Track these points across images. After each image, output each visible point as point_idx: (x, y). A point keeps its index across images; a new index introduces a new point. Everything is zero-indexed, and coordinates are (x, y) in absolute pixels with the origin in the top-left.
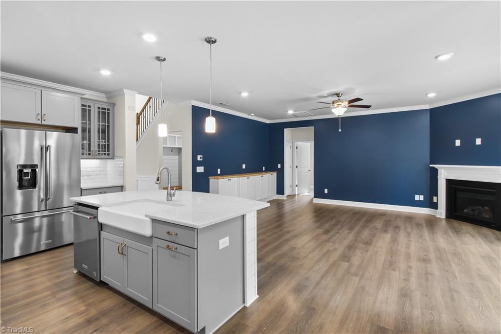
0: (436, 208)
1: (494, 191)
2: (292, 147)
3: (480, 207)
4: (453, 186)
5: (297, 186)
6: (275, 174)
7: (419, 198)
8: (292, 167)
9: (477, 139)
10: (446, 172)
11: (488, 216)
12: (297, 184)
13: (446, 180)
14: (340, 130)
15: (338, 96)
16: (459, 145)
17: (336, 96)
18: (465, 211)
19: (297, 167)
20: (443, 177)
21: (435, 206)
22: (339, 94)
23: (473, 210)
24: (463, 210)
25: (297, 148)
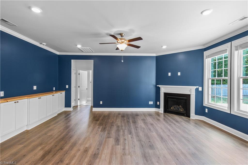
0: (159, 108)
1: (186, 98)
2: (76, 73)
3: (178, 106)
4: (167, 96)
5: (79, 99)
6: (63, 93)
7: (151, 103)
8: (76, 87)
9: (178, 73)
10: (164, 89)
11: (181, 110)
12: (79, 98)
13: (164, 93)
14: (122, 61)
15: (121, 36)
16: (170, 75)
17: (120, 35)
18: (172, 108)
19: (79, 87)
20: (163, 92)
21: (158, 107)
22: (122, 34)
23: (174, 108)
24: (171, 108)
25: (79, 74)
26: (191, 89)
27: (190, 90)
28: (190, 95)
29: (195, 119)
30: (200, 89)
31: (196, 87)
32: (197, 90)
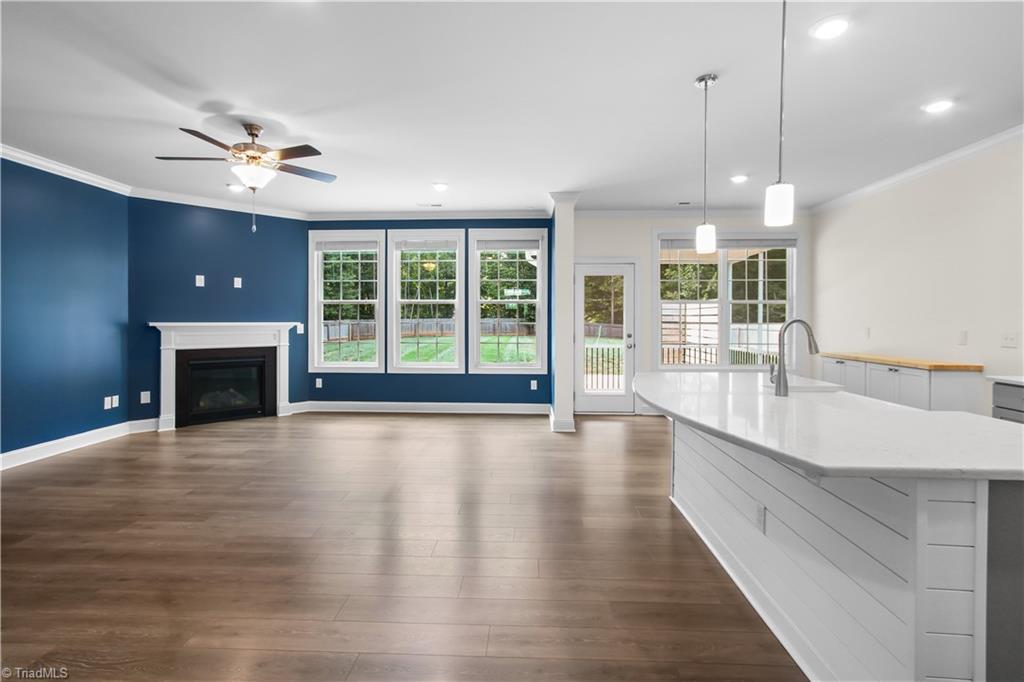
0: (157, 417)
1: (263, 359)
4: (191, 362)
7: (111, 402)
9: (236, 279)
10: (177, 337)
13: (177, 351)
15: (251, 135)
16: (203, 285)
18: (202, 404)
20: (172, 347)
23: (212, 400)
24: (198, 405)
26: (279, 331)
27: (277, 333)
28: (275, 348)
29: (290, 414)
30: (300, 329)
31: (291, 325)
32: (293, 331)
